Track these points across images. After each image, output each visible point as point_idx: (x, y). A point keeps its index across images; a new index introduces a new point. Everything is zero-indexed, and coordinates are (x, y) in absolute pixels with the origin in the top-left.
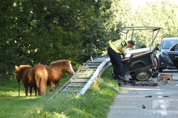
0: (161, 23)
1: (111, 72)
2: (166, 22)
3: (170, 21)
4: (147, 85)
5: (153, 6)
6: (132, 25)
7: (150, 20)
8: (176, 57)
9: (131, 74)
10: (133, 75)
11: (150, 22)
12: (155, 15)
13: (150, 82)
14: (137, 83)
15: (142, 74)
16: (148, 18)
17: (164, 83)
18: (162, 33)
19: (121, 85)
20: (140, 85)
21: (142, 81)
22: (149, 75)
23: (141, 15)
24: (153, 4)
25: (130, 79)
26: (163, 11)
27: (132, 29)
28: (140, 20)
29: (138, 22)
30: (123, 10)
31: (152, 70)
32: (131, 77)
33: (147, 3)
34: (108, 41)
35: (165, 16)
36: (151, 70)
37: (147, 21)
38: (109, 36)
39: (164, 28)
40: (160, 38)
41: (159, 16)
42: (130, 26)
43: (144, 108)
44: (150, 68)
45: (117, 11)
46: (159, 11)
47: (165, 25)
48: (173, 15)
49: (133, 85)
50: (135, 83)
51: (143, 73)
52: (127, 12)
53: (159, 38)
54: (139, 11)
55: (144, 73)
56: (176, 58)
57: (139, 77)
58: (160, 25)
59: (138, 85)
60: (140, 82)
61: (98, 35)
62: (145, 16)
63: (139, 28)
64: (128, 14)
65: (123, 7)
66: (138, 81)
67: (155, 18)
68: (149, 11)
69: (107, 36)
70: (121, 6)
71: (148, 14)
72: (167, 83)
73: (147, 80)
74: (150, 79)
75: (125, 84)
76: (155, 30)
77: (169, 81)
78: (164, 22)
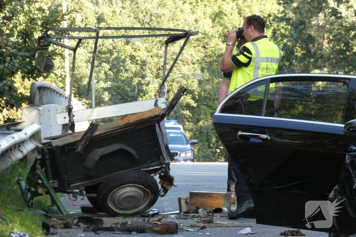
0: (199, 12)
1: (18, 183)
2: (217, 10)
4: (141, 230)
6: (100, 19)
8: (240, 133)
9: (89, 190)
10: (95, 195)
11: (160, 11)
13: (152, 220)
14: (108, 222)
15: (128, 191)
17: (202, 225)
18: (202, 50)
19: (52, 230)
20: (118, 230)
21: (125, 216)
22: (150, 197)
25: (84, 209)
27: (94, 34)
31: (161, 177)
32: (86, 202)
36: (157, 178)
38: (13, 56)
39: (211, 32)
40: (196, 66)
42: (93, 23)
44: (155, 171)
47: (213, 21)
49: (95, 231)
50: (102, 221)
51: (128, 189)
53: (191, 66)
55: (134, 189)
56: (241, 136)
57: (114, 203)
58: (196, 21)
59: (110, 229)
60: (120, 220)
63: (123, 32)
66: (113, 214)
69: (8, 59)
72: (210, 222)
73: (142, 214)
74: (154, 210)
75: (67, 226)
76: (173, 39)
77: (218, 215)
78: (209, 11)
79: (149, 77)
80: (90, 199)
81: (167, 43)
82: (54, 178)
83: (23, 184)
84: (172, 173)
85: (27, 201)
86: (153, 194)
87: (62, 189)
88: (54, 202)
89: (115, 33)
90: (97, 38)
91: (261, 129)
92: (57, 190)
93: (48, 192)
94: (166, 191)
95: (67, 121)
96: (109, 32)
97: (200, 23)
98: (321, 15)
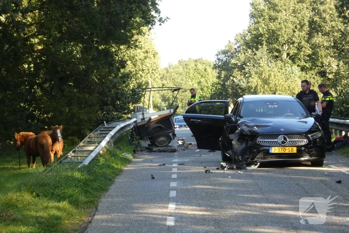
0: (194, 82)
1: (128, 137)
2: (199, 81)
3: (202, 80)
4: (164, 151)
5: (186, 64)
6: (163, 85)
7: (182, 80)
8: (191, 120)
9: (150, 139)
10: (152, 140)
11: (181, 82)
12: (187, 74)
14: (155, 149)
15: (162, 139)
16: (180, 78)
19: (136, 152)
20: (157, 151)
21: (161, 147)
22: (169, 140)
23: (173, 74)
24: (186, 63)
25: (149, 145)
26: (195, 69)
28: (171, 80)
29: (169, 82)
30: (150, 70)
32: (149, 143)
33: (179, 61)
34: (129, 103)
35: (198, 75)
36: (171, 134)
37: (179, 80)
38: (129, 97)
39: (197, 88)
41: (191, 75)
42: (161, 86)
43: (153, 178)
44: (170, 132)
45: (143, 70)
46: (191, 70)
47: (198, 84)
48: (206, 73)
49: (150, 152)
50: (153, 149)
52: (153, 71)
54: (171, 70)
55: (164, 138)
57: (157, 142)
59: (155, 151)
60: (158, 148)
61: (116, 96)
62: (176, 76)
64: (155, 73)
65: (150, 66)
66: (157, 146)
67: (187, 77)
68: (181, 70)
70: (148, 65)
71: (179, 73)
72: (187, 148)
73: (167, 146)
74: (170, 145)
75: (142, 151)
76: (175, 90)
77: (190, 146)
78: (197, 81)
79: (179, 102)
80: (150, 142)
81: (173, 92)
82: (139, 135)
83: (129, 137)
84: (175, 133)
85: (130, 143)
86: (170, 139)
87: (142, 138)
88: (139, 143)
89: (158, 89)
90: (151, 91)
91: (198, 118)
92: (139, 139)
93: (137, 140)
94: (174, 138)
95: (142, 118)
96: (166, 89)
97: (194, 85)
98: (228, 81)
